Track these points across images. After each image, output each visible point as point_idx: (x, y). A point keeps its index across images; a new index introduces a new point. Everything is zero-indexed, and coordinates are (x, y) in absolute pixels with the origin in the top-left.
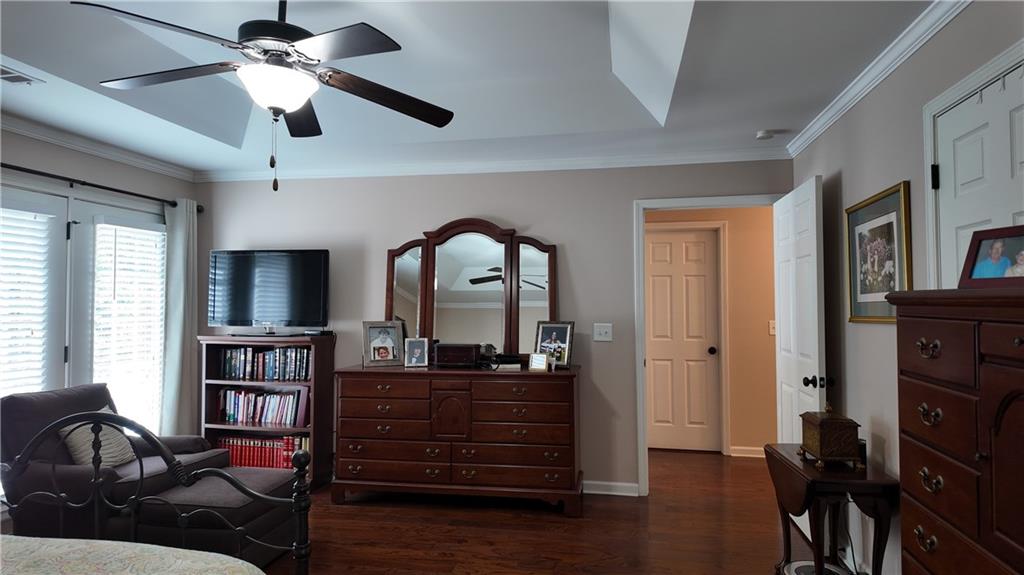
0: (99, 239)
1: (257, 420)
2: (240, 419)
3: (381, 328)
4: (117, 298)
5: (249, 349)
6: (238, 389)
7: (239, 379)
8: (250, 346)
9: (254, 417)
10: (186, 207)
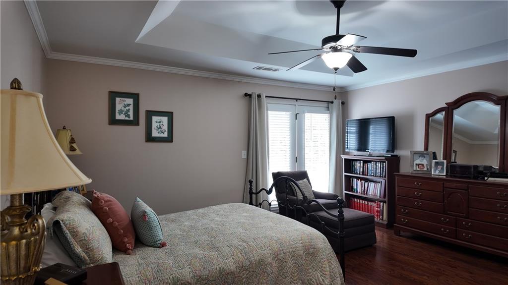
0: (306, 119)
1: (365, 192)
2: (359, 191)
3: (421, 155)
4: (312, 140)
5: (362, 162)
6: (358, 178)
7: (358, 174)
8: (361, 160)
9: (364, 191)
10: (337, 103)
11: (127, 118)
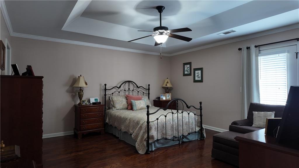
11: (188, 73)
